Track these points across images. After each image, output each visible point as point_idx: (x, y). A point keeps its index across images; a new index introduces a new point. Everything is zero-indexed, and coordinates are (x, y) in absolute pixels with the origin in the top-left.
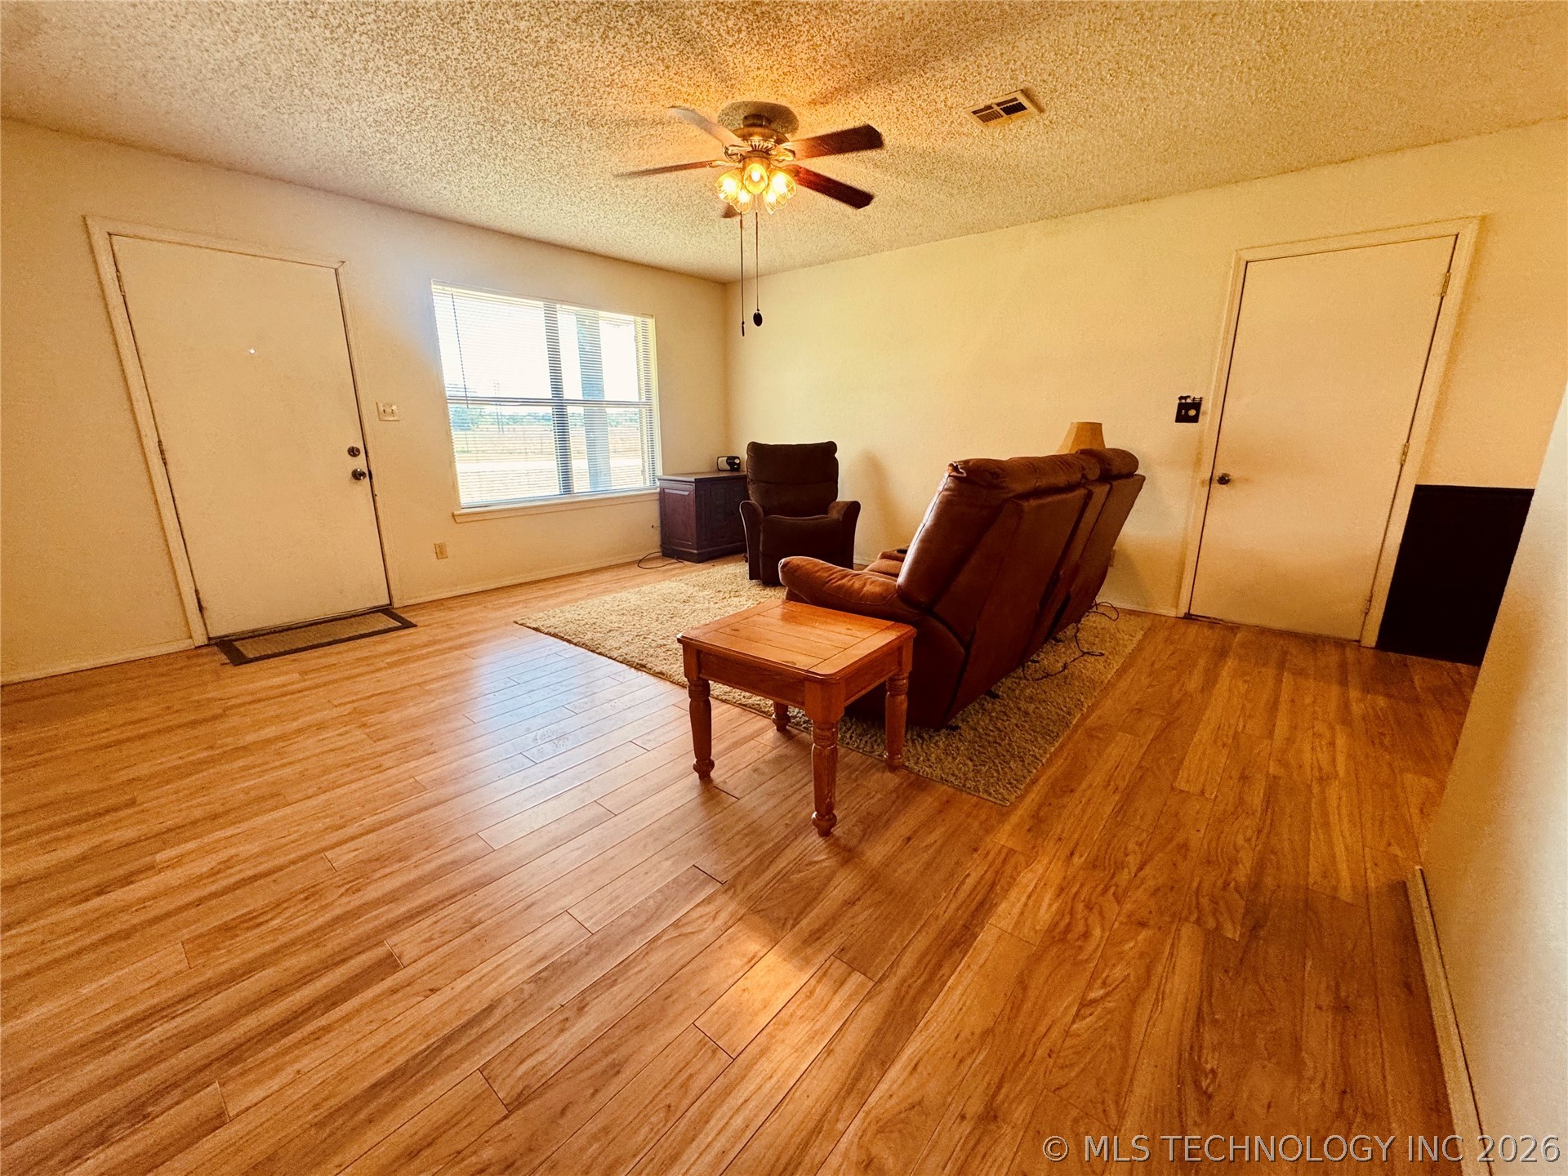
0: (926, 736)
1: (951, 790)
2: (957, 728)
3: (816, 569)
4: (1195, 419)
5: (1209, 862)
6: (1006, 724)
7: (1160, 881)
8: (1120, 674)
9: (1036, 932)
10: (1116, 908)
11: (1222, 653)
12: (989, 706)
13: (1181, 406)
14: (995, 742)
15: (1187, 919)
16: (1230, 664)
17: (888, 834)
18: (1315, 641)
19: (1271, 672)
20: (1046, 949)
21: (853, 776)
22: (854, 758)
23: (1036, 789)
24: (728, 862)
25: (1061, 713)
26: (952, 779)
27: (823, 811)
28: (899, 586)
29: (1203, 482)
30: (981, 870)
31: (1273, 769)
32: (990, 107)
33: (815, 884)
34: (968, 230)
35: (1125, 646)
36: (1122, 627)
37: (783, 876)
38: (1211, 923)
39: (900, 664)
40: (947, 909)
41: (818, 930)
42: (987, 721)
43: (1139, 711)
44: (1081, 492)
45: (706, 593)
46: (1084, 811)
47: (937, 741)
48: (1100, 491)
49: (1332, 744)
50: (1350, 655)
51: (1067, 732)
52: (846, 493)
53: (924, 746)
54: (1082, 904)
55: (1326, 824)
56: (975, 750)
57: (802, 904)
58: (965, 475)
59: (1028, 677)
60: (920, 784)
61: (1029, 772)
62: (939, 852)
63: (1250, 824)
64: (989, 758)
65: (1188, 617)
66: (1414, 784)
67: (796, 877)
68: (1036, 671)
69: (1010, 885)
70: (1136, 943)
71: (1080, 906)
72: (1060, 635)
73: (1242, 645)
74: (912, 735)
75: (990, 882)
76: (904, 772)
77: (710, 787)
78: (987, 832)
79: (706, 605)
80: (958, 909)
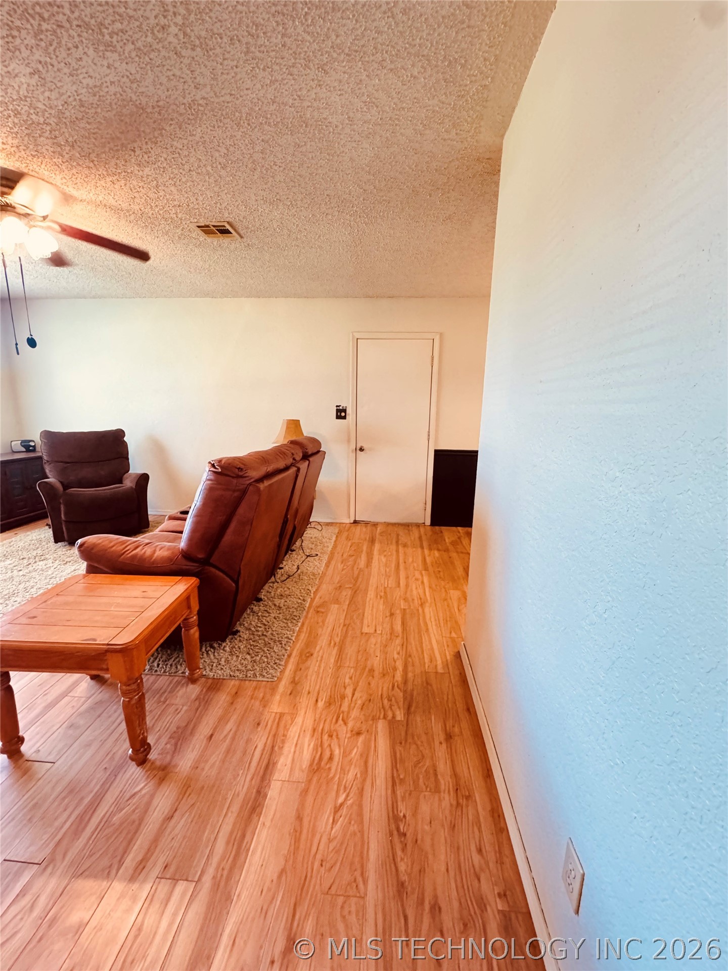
0: (216, 645)
1: (237, 683)
2: (238, 631)
3: (112, 544)
4: (344, 418)
5: (384, 675)
6: (268, 619)
7: (364, 698)
8: (327, 565)
9: (303, 771)
10: (345, 728)
11: (372, 541)
12: (256, 609)
13: (338, 411)
14: (263, 635)
15: (379, 718)
16: (377, 546)
17: (195, 738)
18: (408, 526)
19: (394, 547)
20: (310, 781)
21: (162, 699)
22: (163, 681)
23: (292, 660)
24: (46, 837)
25: (300, 601)
26: (237, 673)
27: (138, 746)
28: (182, 550)
29: (352, 451)
30: (264, 739)
31: (403, 605)
32: (208, 226)
33: (135, 816)
34: (206, 295)
35: (328, 547)
36: (325, 535)
37: (106, 822)
38: (390, 715)
39: (189, 607)
40: (243, 785)
41: (141, 861)
42: (256, 621)
43: (340, 588)
44: (294, 469)
45: (8, 562)
46: (319, 666)
47: (225, 647)
48: (303, 466)
49: (423, 582)
50: (422, 530)
51: (305, 613)
52: (136, 467)
53: (216, 654)
54: (327, 735)
55: (427, 630)
56: (251, 645)
57: (124, 844)
58: (220, 470)
59: (278, 580)
60: (215, 685)
61: (286, 650)
62: (233, 739)
63: (398, 641)
64: (260, 649)
65: (355, 522)
66: (455, 594)
67: (116, 819)
68: (282, 575)
69: (283, 742)
70: (358, 748)
71: (326, 737)
72: (293, 548)
73: (381, 534)
74: (206, 648)
75: (271, 746)
76: (203, 679)
77: (21, 761)
78: (265, 706)
79: (9, 574)
80: (252, 779)
